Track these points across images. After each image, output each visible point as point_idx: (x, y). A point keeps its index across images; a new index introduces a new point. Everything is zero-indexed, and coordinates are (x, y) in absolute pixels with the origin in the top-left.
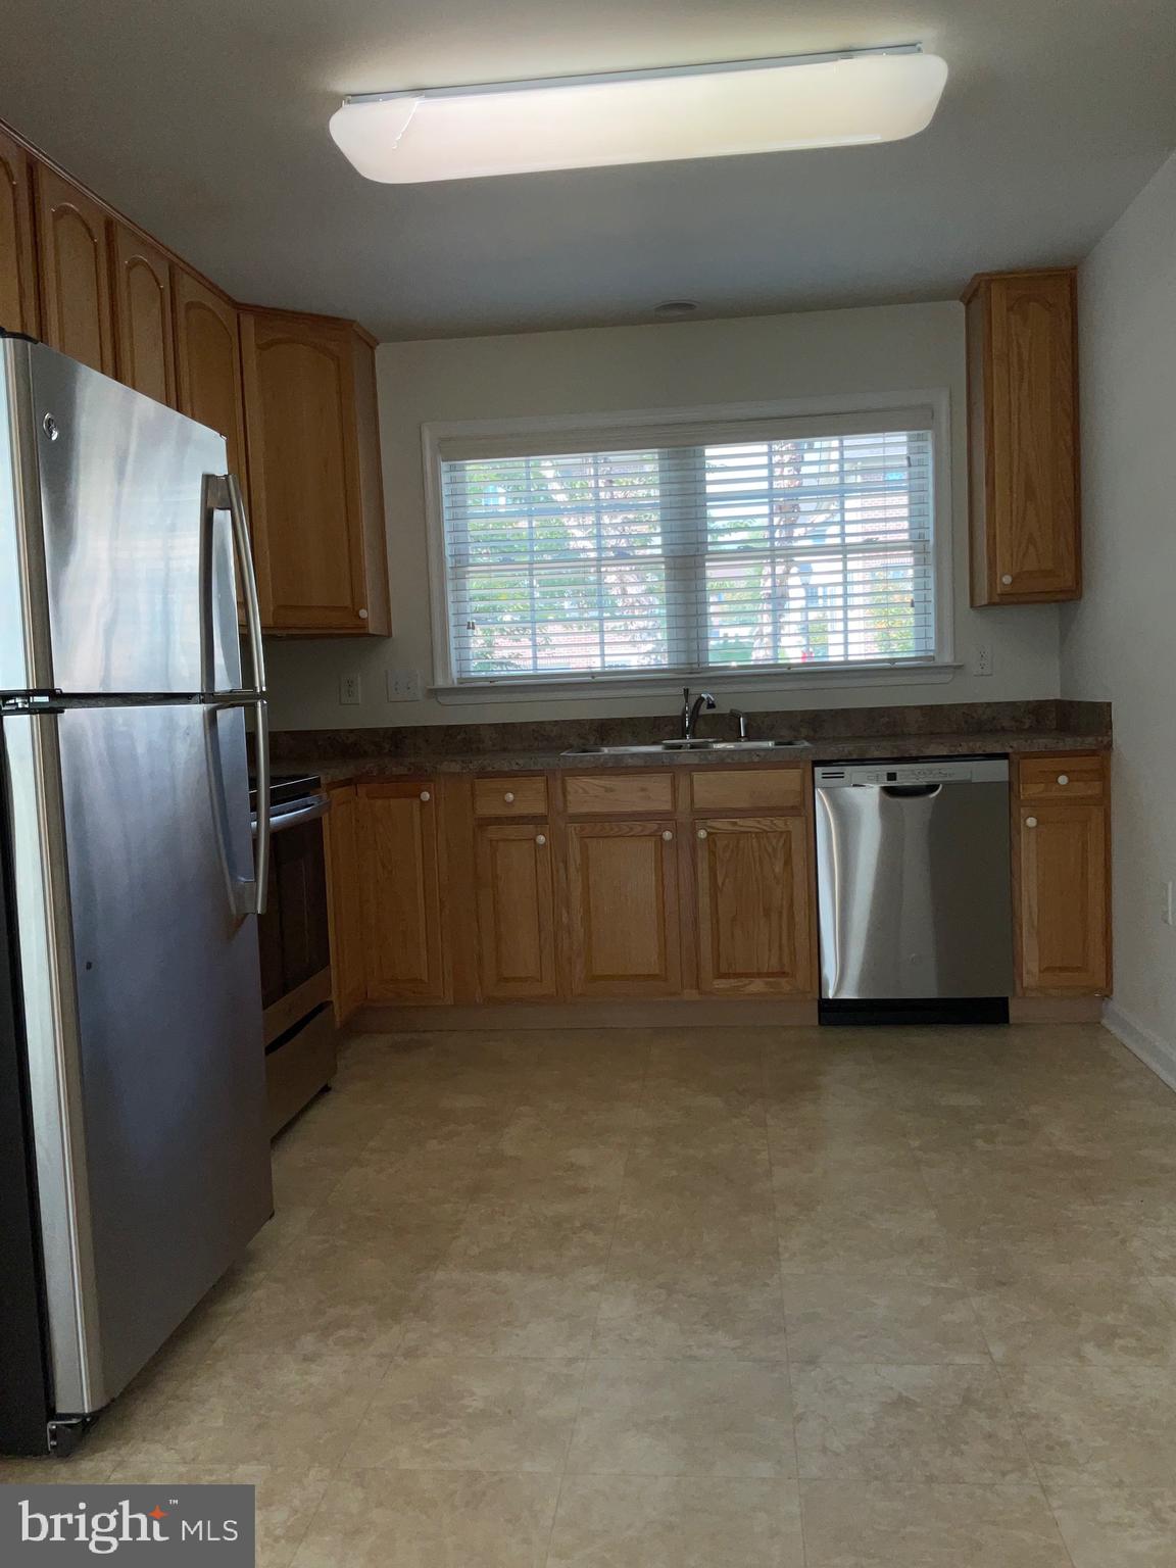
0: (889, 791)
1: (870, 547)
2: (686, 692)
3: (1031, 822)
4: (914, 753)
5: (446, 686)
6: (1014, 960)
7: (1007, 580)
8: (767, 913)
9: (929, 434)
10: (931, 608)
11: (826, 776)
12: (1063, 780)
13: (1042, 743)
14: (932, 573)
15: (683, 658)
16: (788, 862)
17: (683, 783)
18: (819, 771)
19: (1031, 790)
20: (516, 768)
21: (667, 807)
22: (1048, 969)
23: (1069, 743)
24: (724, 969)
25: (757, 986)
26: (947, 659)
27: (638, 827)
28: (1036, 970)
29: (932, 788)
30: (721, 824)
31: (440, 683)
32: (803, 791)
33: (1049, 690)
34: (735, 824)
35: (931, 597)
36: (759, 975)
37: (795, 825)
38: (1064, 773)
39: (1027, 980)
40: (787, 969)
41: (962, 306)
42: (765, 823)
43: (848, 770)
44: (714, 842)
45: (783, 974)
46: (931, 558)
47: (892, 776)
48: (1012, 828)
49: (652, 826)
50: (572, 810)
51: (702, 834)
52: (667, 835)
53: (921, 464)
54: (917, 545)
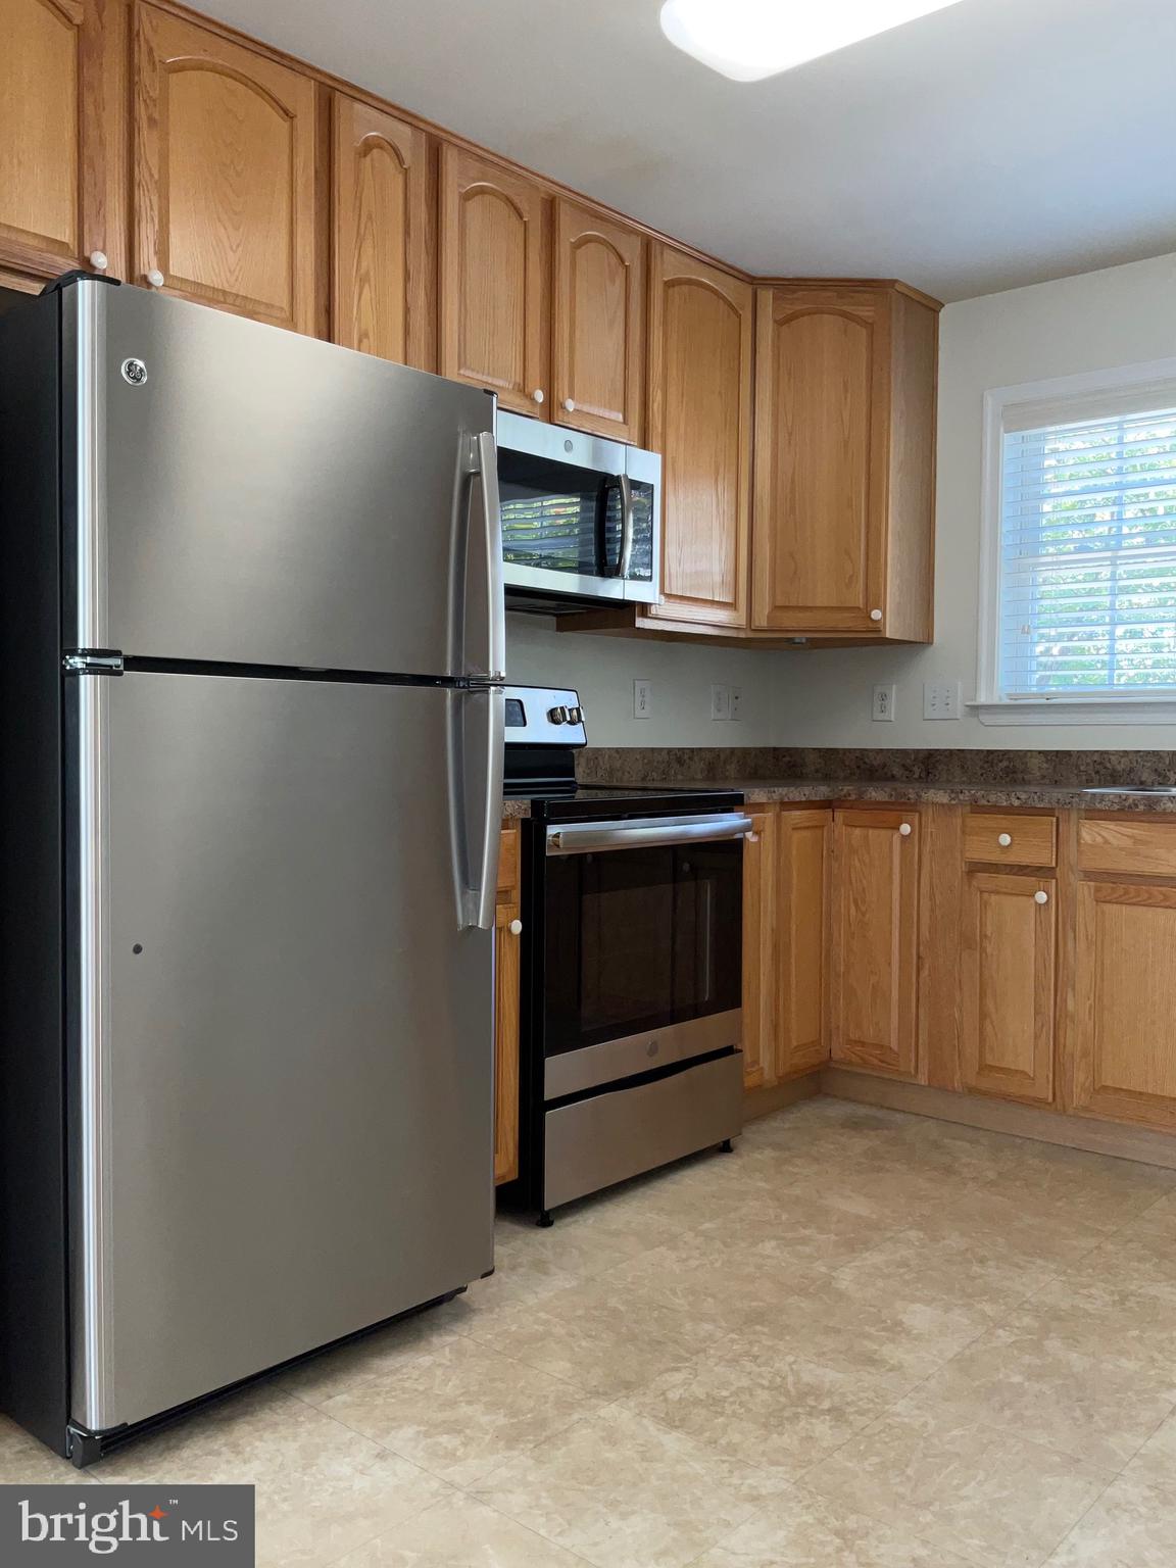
5: (989, 702)
20: (1016, 803)
31: (983, 699)
50: (1087, 863)
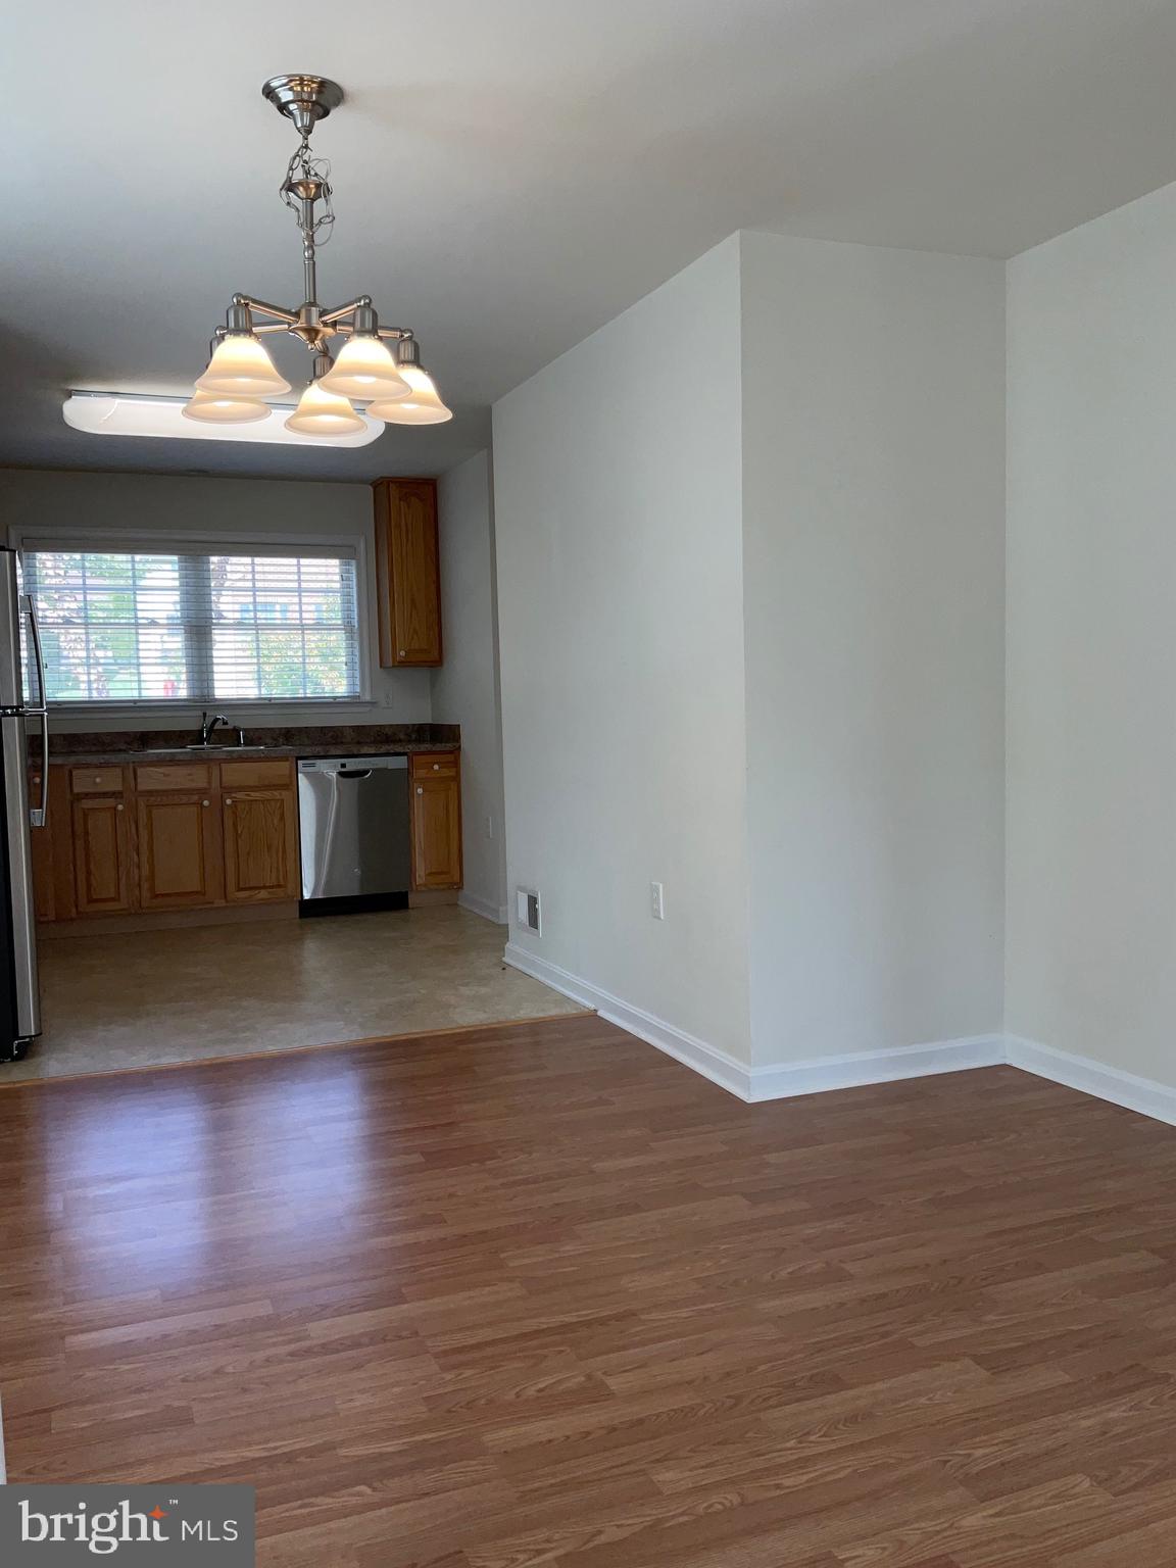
0: (341, 774)
1: (319, 626)
2: (205, 714)
3: (420, 791)
4: (355, 752)
6: (410, 870)
7: (403, 653)
8: (269, 848)
9: (353, 562)
10: (357, 667)
11: (305, 766)
12: (436, 767)
13: (424, 747)
14: (356, 644)
15: (197, 692)
16: (282, 818)
17: (215, 772)
18: (300, 762)
19: (421, 773)
20: (102, 761)
21: (205, 785)
22: (430, 874)
23: (439, 747)
24: (241, 886)
25: (263, 894)
26: (367, 697)
27: (185, 799)
28: (422, 874)
29: (367, 772)
30: (241, 796)
32: (290, 776)
33: (424, 717)
34: (248, 795)
35: (357, 660)
36: (264, 887)
37: (286, 795)
38: (437, 763)
39: (419, 881)
40: (282, 883)
41: (371, 489)
42: (267, 794)
43: (318, 762)
44: (236, 806)
45: (279, 886)
46: (356, 636)
47: (343, 766)
48: (409, 795)
49: (195, 798)
50: (141, 787)
51: (229, 802)
52: (206, 803)
53: (348, 579)
54: (348, 627)
